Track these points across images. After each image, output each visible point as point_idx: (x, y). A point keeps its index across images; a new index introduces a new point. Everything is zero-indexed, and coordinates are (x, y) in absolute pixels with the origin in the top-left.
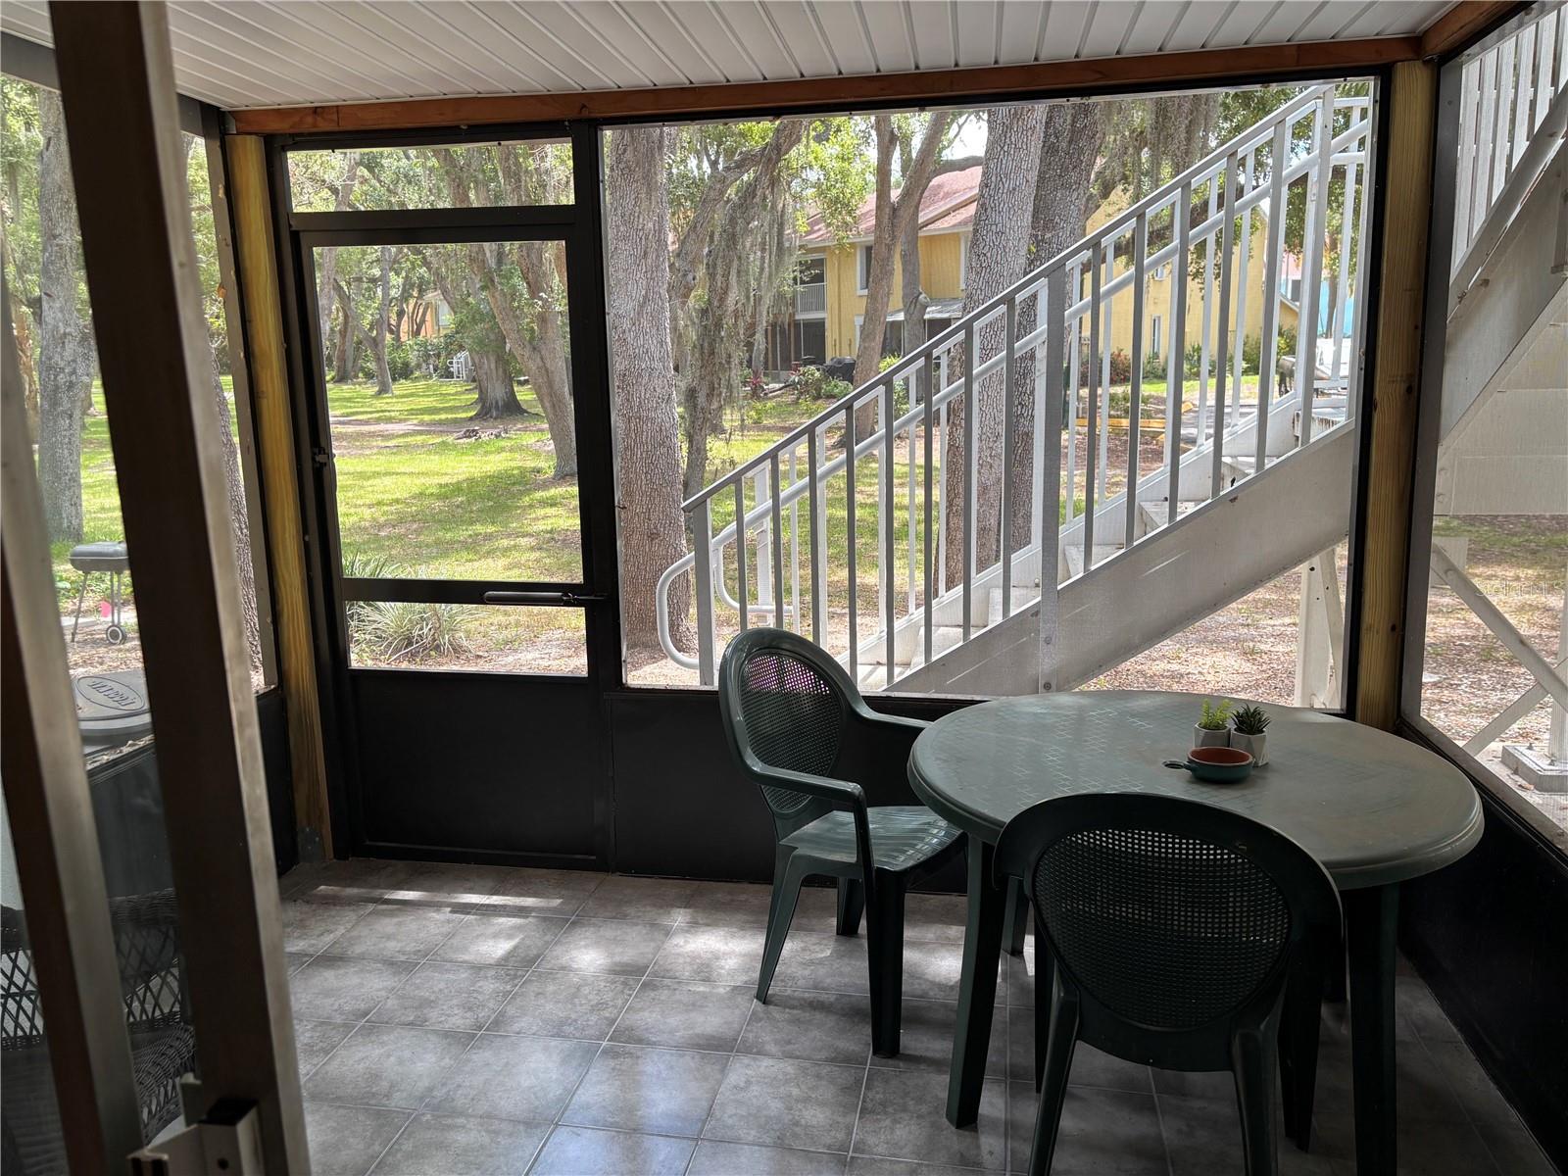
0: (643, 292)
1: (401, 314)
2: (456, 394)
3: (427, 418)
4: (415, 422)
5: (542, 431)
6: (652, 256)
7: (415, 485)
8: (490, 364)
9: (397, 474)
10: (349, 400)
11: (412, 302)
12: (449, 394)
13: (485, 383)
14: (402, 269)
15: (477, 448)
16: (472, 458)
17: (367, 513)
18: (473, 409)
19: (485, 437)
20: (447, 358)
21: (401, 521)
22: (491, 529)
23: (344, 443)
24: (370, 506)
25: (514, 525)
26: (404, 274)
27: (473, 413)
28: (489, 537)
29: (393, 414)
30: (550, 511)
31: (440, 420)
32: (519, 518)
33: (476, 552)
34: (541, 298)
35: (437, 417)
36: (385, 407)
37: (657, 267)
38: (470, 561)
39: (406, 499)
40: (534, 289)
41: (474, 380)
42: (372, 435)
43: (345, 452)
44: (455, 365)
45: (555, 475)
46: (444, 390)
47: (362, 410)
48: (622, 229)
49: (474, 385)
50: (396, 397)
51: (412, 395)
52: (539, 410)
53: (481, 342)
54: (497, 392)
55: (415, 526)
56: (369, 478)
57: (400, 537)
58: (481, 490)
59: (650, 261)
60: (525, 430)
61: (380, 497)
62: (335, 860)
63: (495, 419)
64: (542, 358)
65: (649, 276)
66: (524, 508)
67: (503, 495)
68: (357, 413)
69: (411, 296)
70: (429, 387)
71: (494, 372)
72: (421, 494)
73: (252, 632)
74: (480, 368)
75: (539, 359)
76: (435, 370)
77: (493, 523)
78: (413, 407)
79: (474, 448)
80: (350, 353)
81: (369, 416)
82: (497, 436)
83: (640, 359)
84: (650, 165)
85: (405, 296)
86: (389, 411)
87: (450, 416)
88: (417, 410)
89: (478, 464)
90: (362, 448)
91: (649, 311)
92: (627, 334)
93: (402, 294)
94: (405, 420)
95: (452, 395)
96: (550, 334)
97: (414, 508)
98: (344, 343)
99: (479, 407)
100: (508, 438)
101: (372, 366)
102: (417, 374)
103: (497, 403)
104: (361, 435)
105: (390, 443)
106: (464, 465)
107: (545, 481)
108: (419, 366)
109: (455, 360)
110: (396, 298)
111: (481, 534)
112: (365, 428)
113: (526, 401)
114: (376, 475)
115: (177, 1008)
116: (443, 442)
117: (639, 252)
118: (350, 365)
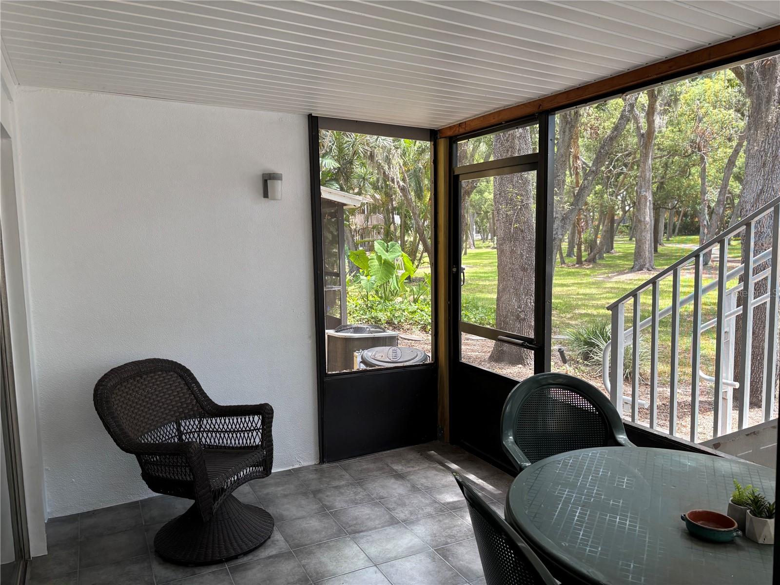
62: (449, 444)
115: (260, 443)
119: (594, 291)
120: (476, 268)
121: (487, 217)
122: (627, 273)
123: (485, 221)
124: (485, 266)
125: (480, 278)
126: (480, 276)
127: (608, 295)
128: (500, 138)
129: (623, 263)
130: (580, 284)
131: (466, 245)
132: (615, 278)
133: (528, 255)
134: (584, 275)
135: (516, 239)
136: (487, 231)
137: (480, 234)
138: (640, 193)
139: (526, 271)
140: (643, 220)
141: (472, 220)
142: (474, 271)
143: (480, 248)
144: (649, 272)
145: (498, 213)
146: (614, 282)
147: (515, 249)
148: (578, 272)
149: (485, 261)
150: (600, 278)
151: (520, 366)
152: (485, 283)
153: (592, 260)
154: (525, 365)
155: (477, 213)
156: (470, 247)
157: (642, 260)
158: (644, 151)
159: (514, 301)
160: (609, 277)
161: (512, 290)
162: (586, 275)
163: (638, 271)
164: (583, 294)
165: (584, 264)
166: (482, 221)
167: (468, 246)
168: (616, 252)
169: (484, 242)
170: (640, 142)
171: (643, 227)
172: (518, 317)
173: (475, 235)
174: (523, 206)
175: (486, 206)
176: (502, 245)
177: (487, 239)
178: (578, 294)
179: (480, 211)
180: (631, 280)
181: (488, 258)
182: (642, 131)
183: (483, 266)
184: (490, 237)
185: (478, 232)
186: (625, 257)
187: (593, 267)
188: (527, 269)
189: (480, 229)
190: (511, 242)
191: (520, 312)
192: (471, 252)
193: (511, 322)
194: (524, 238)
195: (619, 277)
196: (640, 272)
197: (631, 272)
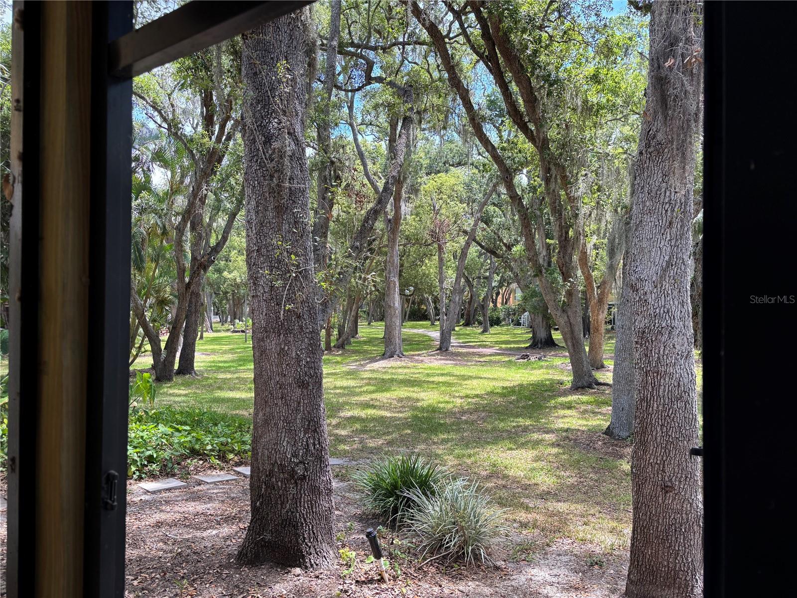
0: (667, 258)
1: (498, 294)
2: (521, 334)
3: (504, 346)
4: (497, 348)
5: (565, 357)
6: (677, 225)
7: (489, 386)
8: (539, 319)
9: (481, 378)
10: (468, 335)
11: (504, 288)
12: (518, 334)
13: (536, 329)
14: (500, 273)
15: (527, 366)
16: (524, 371)
17: (459, 401)
18: (529, 343)
19: (533, 359)
20: (518, 316)
21: (476, 410)
22: (528, 422)
23: (459, 358)
24: (462, 398)
25: (543, 420)
26: (501, 275)
27: (528, 345)
28: (526, 429)
29: (487, 343)
30: (568, 412)
31: (510, 348)
32: (546, 416)
33: (515, 443)
34: (570, 281)
35: (509, 346)
36: (485, 339)
37: (682, 235)
38: (511, 449)
39: (482, 395)
40: (566, 276)
41: (531, 328)
42: (474, 354)
43: (458, 362)
44: (522, 319)
45: (572, 387)
46: (516, 331)
47: (473, 340)
48: (648, 204)
49: (531, 329)
50: (491, 334)
51: (499, 334)
52: (563, 345)
53: (535, 308)
54: (542, 334)
55: (483, 414)
56: (465, 380)
57: (473, 423)
58: (527, 393)
59: (674, 230)
60: (556, 356)
61: (469, 392)
63: (540, 348)
64: (568, 317)
65: (673, 243)
66: (550, 408)
67: (538, 397)
68: (470, 342)
69: (503, 285)
70: (508, 330)
71: (541, 323)
72: (491, 392)
73: (309, 534)
74: (534, 321)
75: (566, 318)
76: (512, 321)
77: (530, 418)
78: (498, 340)
79: (525, 366)
80: (472, 312)
81: (475, 344)
82: (539, 359)
83: (661, 318)
84: (686, 136)
85: (501, 285)
86: (485, 342)
87: (516, 346)
88: (501, 341)
89: (527, 375)
90: (467, 361)
91: (672, 274)
92: (648, 295)
93: (499, 284)
94: (493, 347)
95: (520, 334)
96: (574, 302)
97: (486, 402)
98: (469, 308)
99: (532, 341)
100: (545, 360)
101: (481, 318)
102: (503, 323)
103: (541, 340)
104: (468, 354)
105: (481, 360)
106: (518, 375)
107: (565, 391)
108: (504, 319)
109: (522, 317)
110: (496, 287)
111: (521, 426)
112: (472, 350)
113: (558, 339)
114: (470, 378)
116: (509, 360)
117: (664, 222)
118: (471, 318)
119: (352, 383)
120: (213, 356)
121: (227, 297)
122: (379, 360)
123: (224, 302)
124: (225, 352)
125: (219, 369)
126: (220, 367)
127: (367, 387)
128: (257, 155)
129: (370, 348)
130: (335, 374)
131: (202, 328)
132: (368, 365)
133: (308, 359)
134: (336, 362)
135: (289, 331)
136: (226, 313)
137: (218, 316)
138: (389, 277)
139: (307, 388)
140: (392, 305)
141: (209, 300)
142: (212, 360)
143: (219, 331)
144: (400, 359)
145: (255, 284)
146: (369, 370)
147: (286, 348)
148: (328, 359)
149: (224, 346)
150: (353, 367)
151: (298, 570)
152: (224, 376)
153: (341, 346)
154: (306, 567)
155: (215, 293)
156: (207, 331)
157: (392, 347)
158: (392, 236)
159: (285, 444)
160: (362, 365)
161: (281, 424)
162: (337, 362)
163: (389, 357)
164: (341, 388)
165: (333, 351)
166: (221, 302)
167: (204, 329)
168: (360, 338)
169: (223, 325)
170: (388, 227)
171: (393, 313)
172: (293, 473)
173: (213, 317)
174: (300, 273)
175: (225, 286)
176: (263, 340)
177: (226, 321)
178: (335, 388)
179: (218, 291)
180: (385, 368)
181: (228, 343)
182: (389, 217)
183: (222, 353)
184: (229, 320)
185: (216, 314)
186: (370, 341)
187: (342, 354)
188: (308, 383)
189: (218, 311)
190: (279, 336)
191: (297, 464)
192: (208, 336)
193: (280, 484)
194: (301, 328)
195: (372, 365)
196: (391, 359)
197: (383, 359)
